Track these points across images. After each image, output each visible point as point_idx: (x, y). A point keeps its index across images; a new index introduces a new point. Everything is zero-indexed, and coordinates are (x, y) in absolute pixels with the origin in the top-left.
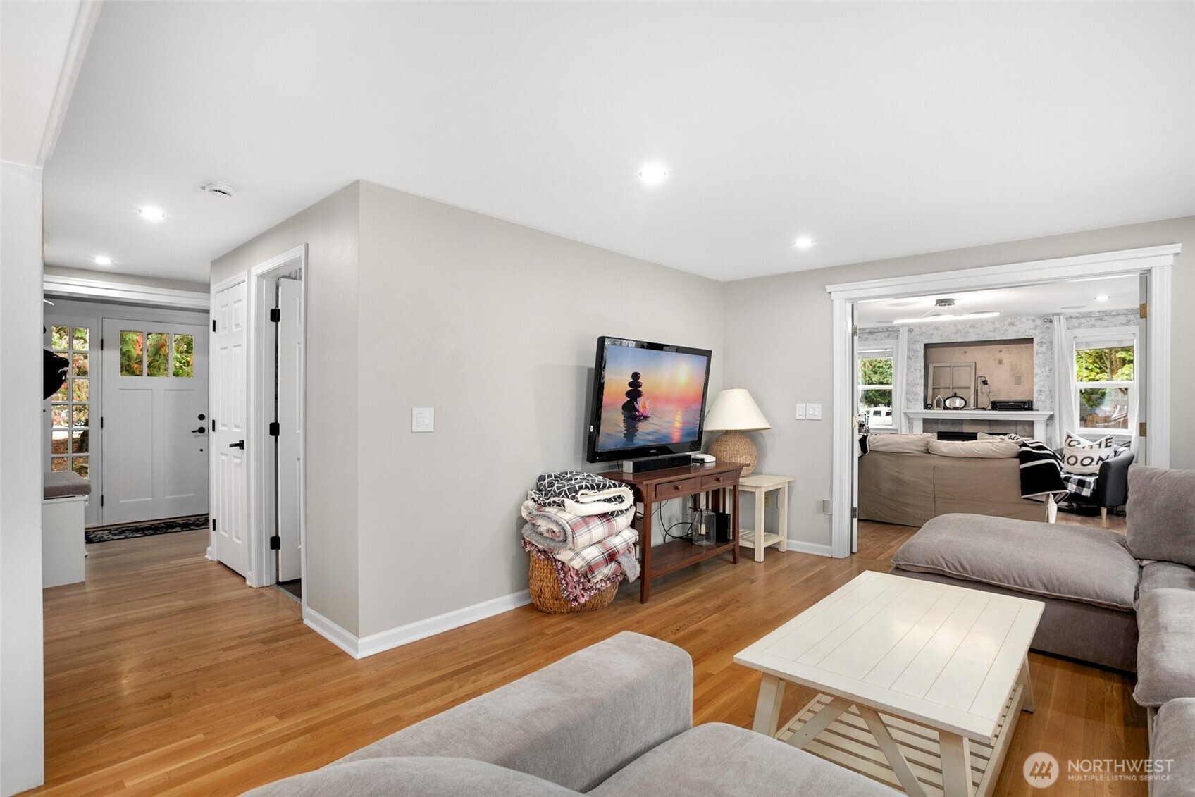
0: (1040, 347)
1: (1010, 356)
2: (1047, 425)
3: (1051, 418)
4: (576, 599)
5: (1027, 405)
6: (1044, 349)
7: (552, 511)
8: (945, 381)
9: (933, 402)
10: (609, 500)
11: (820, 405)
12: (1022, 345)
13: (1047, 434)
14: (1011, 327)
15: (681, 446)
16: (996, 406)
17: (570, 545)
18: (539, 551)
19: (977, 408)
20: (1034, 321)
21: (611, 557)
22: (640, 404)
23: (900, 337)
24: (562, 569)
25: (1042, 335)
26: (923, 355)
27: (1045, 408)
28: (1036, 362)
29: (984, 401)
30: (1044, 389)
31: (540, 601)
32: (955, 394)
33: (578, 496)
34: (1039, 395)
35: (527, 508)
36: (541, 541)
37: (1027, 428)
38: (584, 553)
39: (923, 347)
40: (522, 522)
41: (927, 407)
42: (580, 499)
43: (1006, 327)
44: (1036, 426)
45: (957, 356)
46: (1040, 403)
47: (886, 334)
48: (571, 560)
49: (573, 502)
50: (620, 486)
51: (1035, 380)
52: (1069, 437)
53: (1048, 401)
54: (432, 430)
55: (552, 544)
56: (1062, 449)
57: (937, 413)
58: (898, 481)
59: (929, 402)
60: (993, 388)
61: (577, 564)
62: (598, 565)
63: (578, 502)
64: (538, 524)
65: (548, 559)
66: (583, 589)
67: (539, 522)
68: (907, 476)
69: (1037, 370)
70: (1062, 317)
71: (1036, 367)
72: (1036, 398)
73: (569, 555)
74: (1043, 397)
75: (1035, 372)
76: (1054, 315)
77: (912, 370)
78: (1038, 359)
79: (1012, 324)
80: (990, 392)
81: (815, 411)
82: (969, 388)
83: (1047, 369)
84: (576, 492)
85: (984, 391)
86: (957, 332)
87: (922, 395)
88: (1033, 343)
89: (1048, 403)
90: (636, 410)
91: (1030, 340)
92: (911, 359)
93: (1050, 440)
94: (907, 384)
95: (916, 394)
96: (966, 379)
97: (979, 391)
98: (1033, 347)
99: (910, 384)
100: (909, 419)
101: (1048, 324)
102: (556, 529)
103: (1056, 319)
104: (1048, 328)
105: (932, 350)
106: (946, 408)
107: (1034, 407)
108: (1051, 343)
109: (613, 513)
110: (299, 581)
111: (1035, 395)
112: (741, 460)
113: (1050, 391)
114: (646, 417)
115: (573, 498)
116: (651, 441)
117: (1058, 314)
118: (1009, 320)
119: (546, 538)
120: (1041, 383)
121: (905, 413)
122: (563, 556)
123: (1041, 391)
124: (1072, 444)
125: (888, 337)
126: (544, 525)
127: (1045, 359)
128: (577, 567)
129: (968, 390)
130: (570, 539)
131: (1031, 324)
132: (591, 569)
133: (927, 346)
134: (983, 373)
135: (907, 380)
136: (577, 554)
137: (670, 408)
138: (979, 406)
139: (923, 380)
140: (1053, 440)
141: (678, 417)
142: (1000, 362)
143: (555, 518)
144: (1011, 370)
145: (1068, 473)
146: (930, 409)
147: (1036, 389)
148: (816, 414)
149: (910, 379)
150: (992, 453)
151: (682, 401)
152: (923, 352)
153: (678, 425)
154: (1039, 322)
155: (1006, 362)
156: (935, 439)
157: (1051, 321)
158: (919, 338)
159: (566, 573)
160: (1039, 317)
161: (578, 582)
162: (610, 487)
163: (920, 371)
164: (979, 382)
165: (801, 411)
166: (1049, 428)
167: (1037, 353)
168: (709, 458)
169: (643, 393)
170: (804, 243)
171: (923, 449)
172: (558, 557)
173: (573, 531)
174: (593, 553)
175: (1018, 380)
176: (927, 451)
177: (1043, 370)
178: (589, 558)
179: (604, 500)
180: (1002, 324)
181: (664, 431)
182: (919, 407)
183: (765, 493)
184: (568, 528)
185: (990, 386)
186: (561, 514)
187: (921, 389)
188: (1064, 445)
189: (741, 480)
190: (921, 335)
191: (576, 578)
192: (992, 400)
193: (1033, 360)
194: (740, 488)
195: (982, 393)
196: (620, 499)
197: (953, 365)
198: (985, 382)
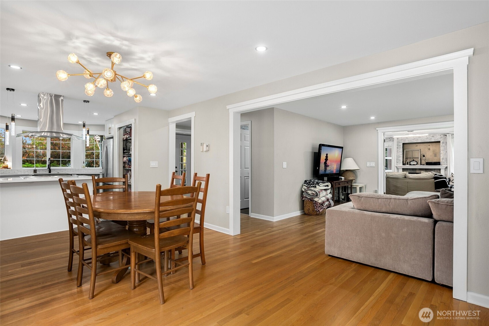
0: (443, 144)
1: (432, 147)
2: (445, 170)
3: (446, 168)
4: (319, 211)
5: (438, 163)
6: (444, 145)
7: (312, 188)
8: (410, 156)
9: (406, 163)
10: (325, 186)
11: (374, 163)
12: (437, 143)
13: (445, 173)
14: (433, 138)
15: (336, 174)
16: (428, 164)
17: (318, 197)
18: (308, 199)
19: (421, 165)
20: (440, 135)
21: (328, 200)
22: (328, 162)
23: (394, 141)
24: (315, 203)
25: (443, 140)
26: (402, 147)
27: (444, 164)
28: (441, 149)
29: (424, 162)
30: (444, 158)
31: (308, 212)
32: (414, 160)
33: (320, 184)
34: (442, 160)
35: (304, 188)
36: (310, 196)
37: (438, 171)
38: (321, 199)
39: (402, 144)
40: (302, 192)
41: (403, 164)
42: (320, 185)
43: (431, 138)
44: (441, 170)
45: (414, 147)
46: (443, 163)
47: (389, 140)
48: (318, 200)
49: (318, 186)
50: (328, 182)
51: (441, 155)
52: (452, 174)
53: (446, 162)
54: (286, 167)
55: (313, 197)
56: (450, 178)
57: (407, 166)
58: (396, 187)
59: (404, 163)
60: (427, 158)
61: (320, 201)
62: (325, 201)
63: (319, 186)
64: (308, 192)
65: (311, 200)
66: (321, 208)
67: (308, 191)
68: (399, 185)
69: (442, 152)
70: (450, 134)
71: (441, 151)
72: (441, 161)
73: (318, 199)
74: (444, 161)
75: (441, 152)
76: (447, 133)
77: (398, 152)
78: (442, 148)
79: (433, 137)
80: (425, 159)
81: (373, 164)
82: (418, 158)
83: (445, 151)
84: (319, 184)
85: (423, 159)
86: (414, 139)
87: (402, 160)
88: (440, 142)
89: (445, 163)
90: (327, 164)
91: (439, 142)
92: (398, 148)
93: (446, 175)
94: (397, 157)
95: (400, 160)
96: (417, 155)
97: (422, 159)
98: (440, 144)
99: (398, 157)
100: (398, 169)
101: (445, 137)
102: (314, 193)
103: (448, 135)
104: (445, 138)
105: (405, 145)
106: (410, 165)
107: (441, 164)
108: (446, 143)
109: (327, 189)
110: (249, 208)
111: (441, 160)
112: (351, 178)
113: (446, 159)
114: (328, 166)
115: (318, 185)
116: (329, 172)
117: (449, 133)
118: (432, 135)
119: (311, 195)
120: (443, 156)
121: (396, 167)
122: (316, 199)
123: (443, 159)
124: (453, 176)
125: (390, 141)
126: (310, 192)
127: (444, 148)
128: (320, 202)
129: (418, 159)
130: (318, 195)
131: (439, 137)
132: (324, 202)
133: (403, 144)
134: (423, 153)
135: (397, 155)
136: (320, 199)
137: (333, 163)
138: (422, 164)
139: (402, 155)
140: (447, 175)
141: (335, 166)
142: (429, 149)
143: (313, 190)
144: (433, 152)
145: (452, 185)
146: (405, 165)
147: (441, 158)
148: (373, 165)
149: (398, 155)
150: (426, 177)
151: (336, 161)
152: (402, 146)
153: (335, 168)
154: (442, 136)
155: (431, 149)
156: (408, 174)
157: (446, 136)
158: (401, 141)
159: (316, 204)
160: (442, 134)
161: (320, 206)
162: (326, 183)
163: (401, 152)
164: (422, 156)
165: (368, 164)
166: (446, 171)
167: (442, 146)
168: (343, 178)
169: (328, 159)
170: (373, 118)
171: (404, 177)
172: (315, 200)
173: (319, 193)
174: (324, 199)
175: (435, 155)
176: (405, 177)
177: (444, 152)
178: (323, 200)
179: (324, 186)
180: (430, 137)
181: (332, 170)
182: (401, 165)
183: (360, 187)
184: (318, 192)
185: (425, 157)
186: (315, 189)
187: (401, 159)
188: (451, 176)
189: (353, 184)
190: (402, 140)
191: (319, 205)
192: (426, 162)
193: (440, 148)
194: (353, 186)
195: (423, 160)
196: (328, 186)
197: (412, 150)
198: (424, 156)
